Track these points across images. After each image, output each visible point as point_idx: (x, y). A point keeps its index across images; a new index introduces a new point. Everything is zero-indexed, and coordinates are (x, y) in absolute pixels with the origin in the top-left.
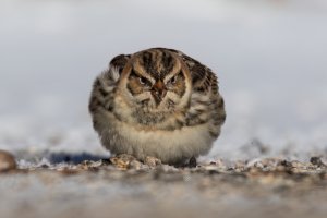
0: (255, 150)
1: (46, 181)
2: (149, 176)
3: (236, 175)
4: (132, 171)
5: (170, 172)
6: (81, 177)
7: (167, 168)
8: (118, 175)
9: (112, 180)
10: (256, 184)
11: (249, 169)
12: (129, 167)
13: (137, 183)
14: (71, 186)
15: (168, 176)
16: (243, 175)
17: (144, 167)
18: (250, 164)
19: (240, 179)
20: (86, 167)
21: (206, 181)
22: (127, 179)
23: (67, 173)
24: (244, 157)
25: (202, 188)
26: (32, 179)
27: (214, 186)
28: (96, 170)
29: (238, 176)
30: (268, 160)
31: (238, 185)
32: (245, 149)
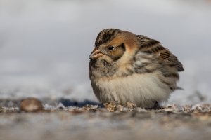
0: (197, 99)
1: (62, 118)
2: (129, 115)
3: (184, 114)
4: (117, 112)
5: (142, 112)
6: (85, 115)
7: (140, 110)
8: (108, 114)
9: (104, 117)
10: (197, 120)
11: (193, 111)
12: (115, 109)
13: (120, 120)
14: (78, 121)
15: (141, 115)
16: (189, 114)
17: (125, 109)
18: (194, 108)
19: (187, 117)
20: (88, 109)
21: (166, 118)
22: (114, 116)
23: (76, 113)
24: (189, 103)
25: (162, 123)
26: (53, 116)
27: (170, 121)
28: (94, 111)
30: (205, 105)
31: (185, 121)
32: (190, 98)
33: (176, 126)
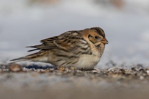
0: (111, 65)
1: (33, 76)
2: (72, 74)
3: (104, 74)
4: (65, 72)
5: (80, 73)
6: (46, 74)
7: (78, 71)
8: (60, 73)
9: (57, 75)
10: (111, 77)
11: (109, 72)
12: (64, 71)
14: (42, 77)
15: (79, 74)
16: (107, 74)
17: (70, 71)
18: (109, 70)
19: (105, 76)
20: (48, 70)
21: (93, 76)
22: (63, 75)
23: (41, 72)
24: (107, 67)
25: (91, 79)
26: (28, 75)
27: (96, 78)
28: (52, 71)
29: (105, 74)
30: (116, 69)
31: (104, 78)
32: (107, 64)
33: (99, 81)
